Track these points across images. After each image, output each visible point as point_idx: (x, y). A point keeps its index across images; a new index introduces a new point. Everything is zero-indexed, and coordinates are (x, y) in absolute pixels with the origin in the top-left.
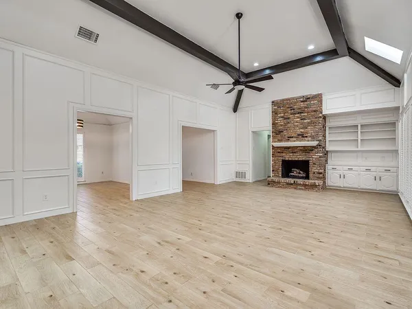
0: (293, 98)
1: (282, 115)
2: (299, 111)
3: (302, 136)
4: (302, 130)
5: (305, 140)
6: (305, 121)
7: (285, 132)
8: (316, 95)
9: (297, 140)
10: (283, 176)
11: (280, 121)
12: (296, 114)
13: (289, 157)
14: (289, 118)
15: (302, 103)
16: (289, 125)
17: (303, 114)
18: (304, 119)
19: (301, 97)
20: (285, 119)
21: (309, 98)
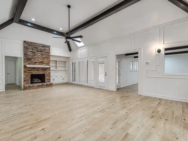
0: (38, 44)
1: (31, 50)
2: (40, 50)
3: (42, 63)
4: (42, 60)
5: (43, 65)
6: (44, 56)
7: (33, 60)
8: (48, 46)
9: (39, 65)
10: (32, 83)
11: (30, 54)
12: (39, 52)
13: (35, 72)
14: (35, 53)
15: (42, 47)
16: (35, 56)
17: (42, 53)
18: (43, 55)
19: (41, 44)
20: (33, 53)
21: (45, 46)
